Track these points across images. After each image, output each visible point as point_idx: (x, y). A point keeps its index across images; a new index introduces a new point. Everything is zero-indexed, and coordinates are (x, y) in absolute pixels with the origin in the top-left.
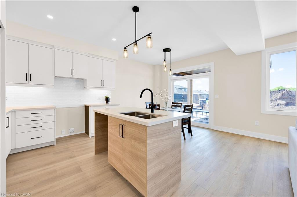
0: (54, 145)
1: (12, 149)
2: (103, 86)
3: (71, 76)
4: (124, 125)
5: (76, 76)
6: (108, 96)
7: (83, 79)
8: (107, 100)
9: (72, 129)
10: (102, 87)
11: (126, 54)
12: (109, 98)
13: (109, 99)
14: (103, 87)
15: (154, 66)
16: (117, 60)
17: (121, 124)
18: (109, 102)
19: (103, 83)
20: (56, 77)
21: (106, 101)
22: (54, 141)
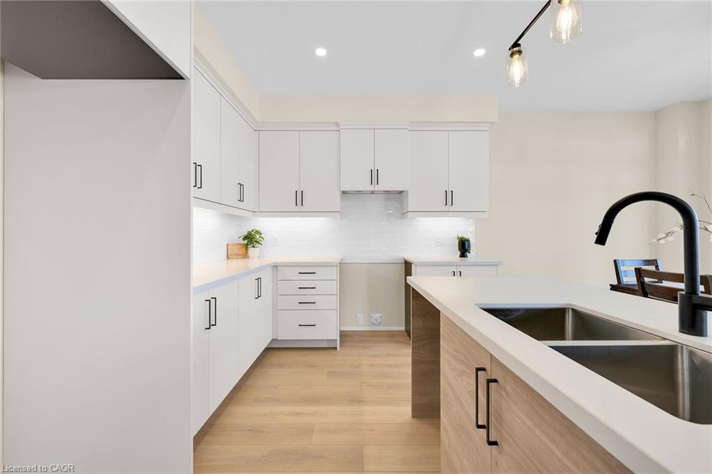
0: (336, 348)
1: (273, 340)
2: (449, 208)
3: (371, 188)
4: (495, 381)
5: (382, 187)
6: (466, 236)
7: (401, 192)
8: (464, 247)
9: (377, 315)
10: (446, 209)
11: (517, 68)
12: (468, 241)
13: (469, 246)
14: (451, 208)
15: (656, 116)
16: (492, 123)
17: (483, 369)
18: (468, 254)
19: (449, 197)
20: (344, 192)
21: (460, 250)
22: (336, 340)
